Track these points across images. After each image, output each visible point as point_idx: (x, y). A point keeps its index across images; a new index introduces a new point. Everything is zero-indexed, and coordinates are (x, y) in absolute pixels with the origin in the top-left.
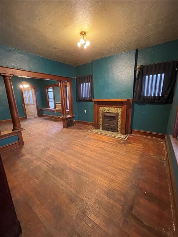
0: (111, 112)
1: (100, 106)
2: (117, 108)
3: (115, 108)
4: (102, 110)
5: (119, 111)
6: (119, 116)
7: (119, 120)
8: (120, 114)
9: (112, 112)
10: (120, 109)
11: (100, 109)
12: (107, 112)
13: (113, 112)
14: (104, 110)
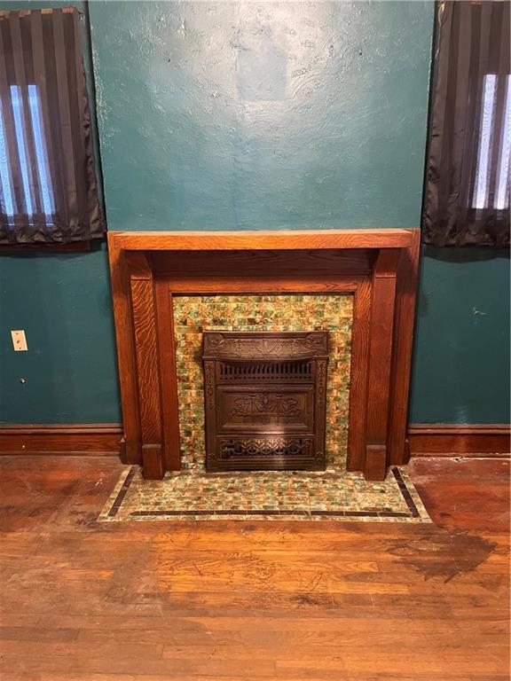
0: (269, 328)
1: (176, 287)
2: (319, 300)
3: (306, 299)
4: (193, 319)
5: (336, 321)
6: (336, 355)
7: (337, 379)
8: (342, 336)
9: (281, 328)
10: (343, 299)
11: (177, 315)
12: (244, 329)
13: (292, 329)
14: (215, 322)
